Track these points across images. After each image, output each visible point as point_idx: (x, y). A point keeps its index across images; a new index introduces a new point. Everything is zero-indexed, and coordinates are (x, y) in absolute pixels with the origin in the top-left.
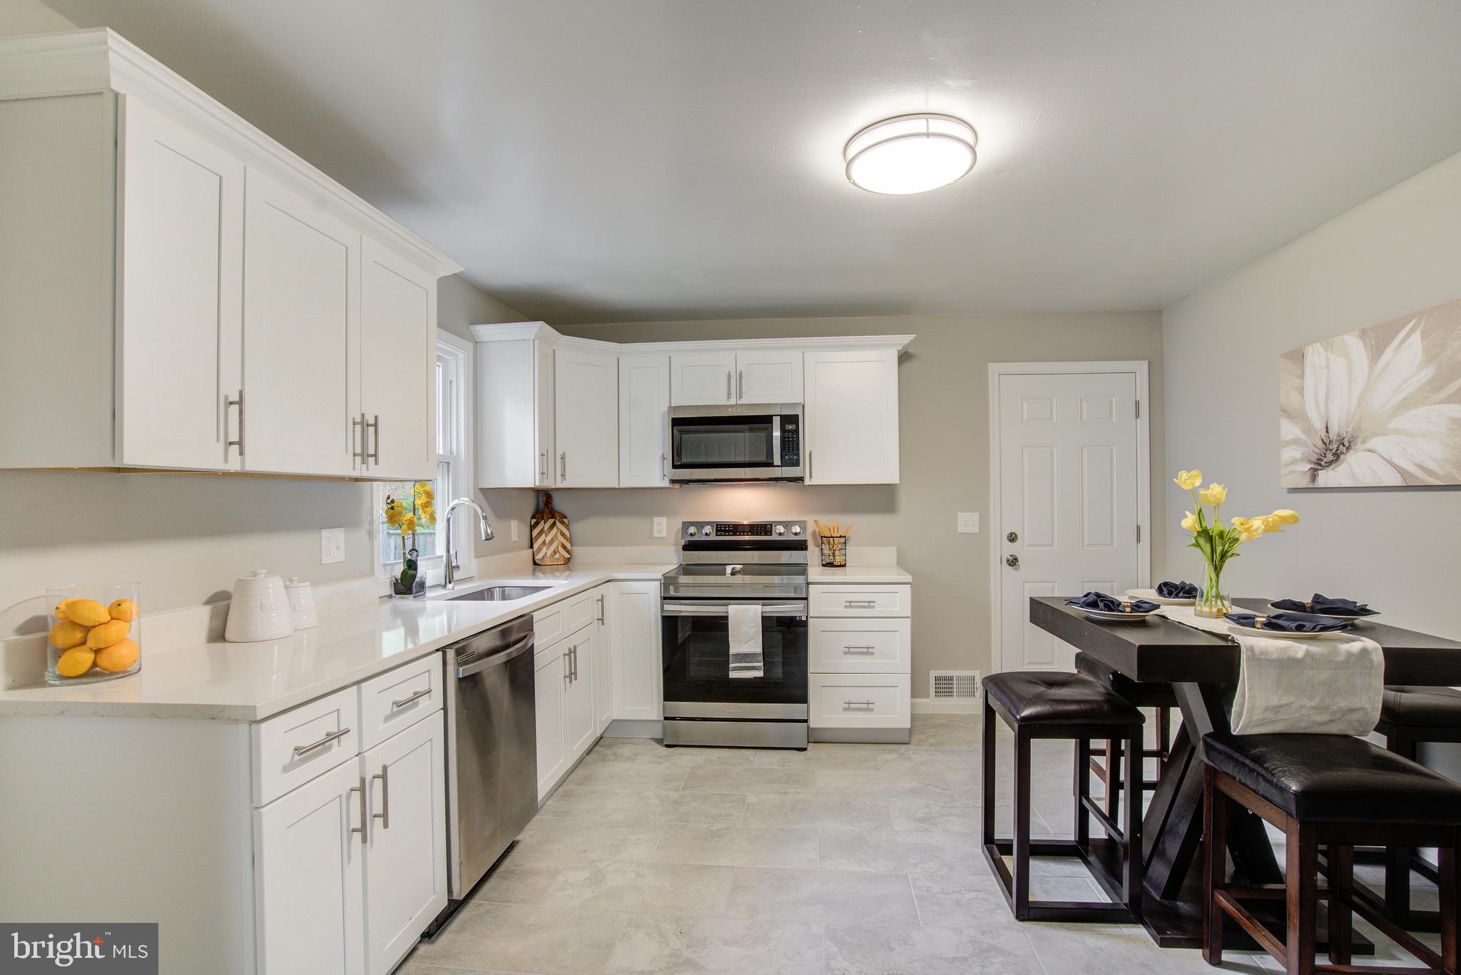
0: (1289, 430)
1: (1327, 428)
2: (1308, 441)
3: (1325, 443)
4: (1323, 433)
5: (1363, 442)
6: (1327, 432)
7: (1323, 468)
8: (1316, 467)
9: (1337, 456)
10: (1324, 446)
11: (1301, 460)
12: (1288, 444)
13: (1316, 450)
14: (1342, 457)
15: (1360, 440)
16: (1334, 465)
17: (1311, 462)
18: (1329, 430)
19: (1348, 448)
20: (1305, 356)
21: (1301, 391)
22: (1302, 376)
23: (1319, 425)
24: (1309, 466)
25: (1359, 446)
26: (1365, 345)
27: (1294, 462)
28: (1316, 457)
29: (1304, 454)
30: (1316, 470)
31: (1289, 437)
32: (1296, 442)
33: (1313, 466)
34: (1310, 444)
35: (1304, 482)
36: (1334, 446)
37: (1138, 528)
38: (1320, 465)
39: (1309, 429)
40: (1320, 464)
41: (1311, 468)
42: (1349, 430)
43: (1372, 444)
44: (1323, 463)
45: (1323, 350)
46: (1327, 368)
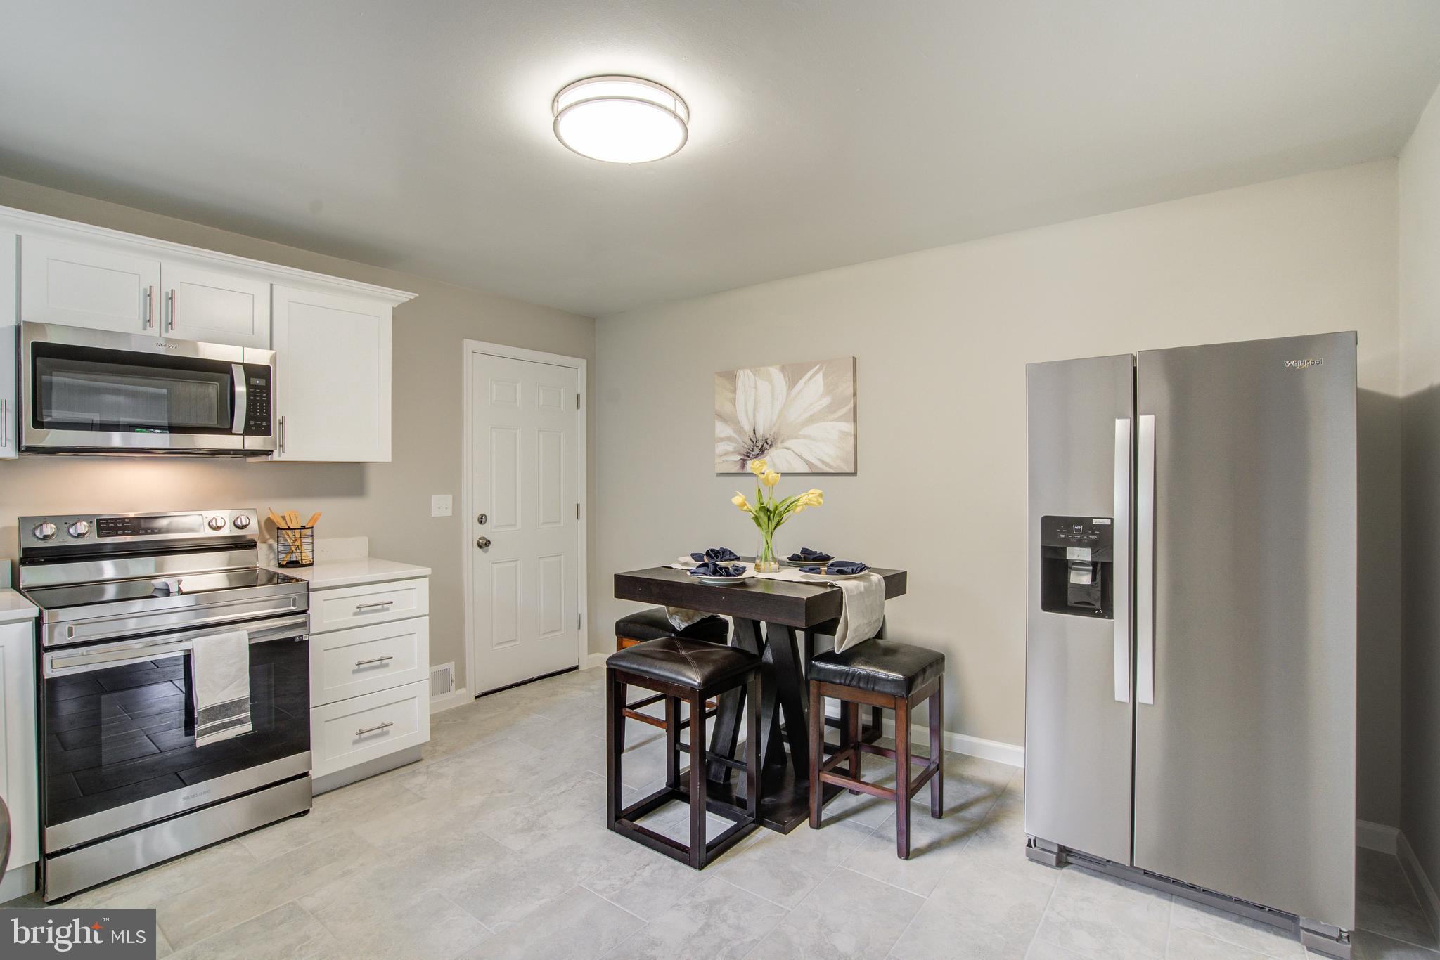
0: (722, 430)
1: (754, 430)
2: (738, 438)
3: (752, 441)
4: (751, 434)
5: (782, 442)
6: (754, 433)
7: (751, 459)
8: (746, 458)
9: (762, 451)
10: (751, 443)
11: (733, 452)
12: (722, 440)
13: (745, 446)
14: (766, 452)
15: (780, 441)
16: (759, 457)
17: (740, 454)
18: (756, 432)
19: (771, 446)
20: (737, 376)
21: (734, 402)
22: (734, 391)
23: (748, 428)
24: (739, 457)
25: (779, 445)
26: (784, 376)
27: (727, 454)
28: (745, 450)
29: (735, 448)
30: (745, 460)
31: (722, 435)
32: (729, 439)
33: (742, 457)
34: (740, 441)
35: (736, 469)
36: (760, 444)
37: (578, 506)
38: (749, 457)
39: (740, 430)
40: (747, 456)
41: (741, 459)
42: (772, 433)
43: (787, 444)
44: (751, 456)
45: (752, 375)
46: (756, 388)
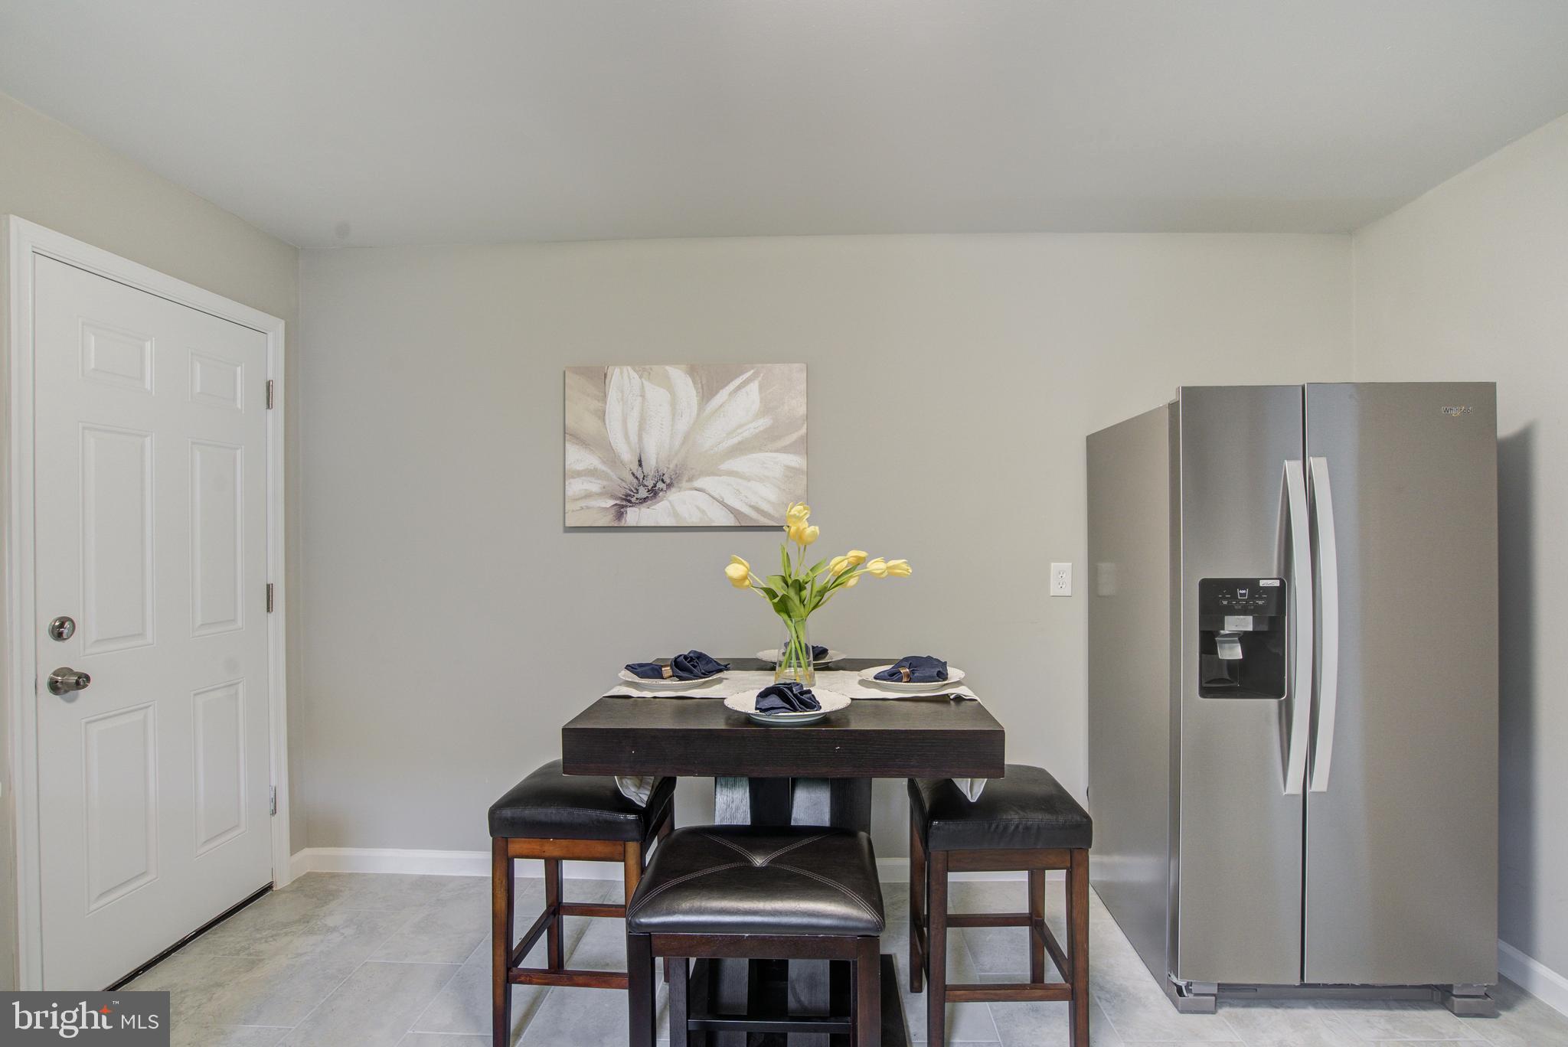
0: (577, 458)
1: (640, 461)
2: (612, 474)
3: (637, 478)
4: (635, 467)
5: (690, 480)
6: (640, 465)
7: (633, 505)
8: (624, 503)
9: (654, 492)
10: (635, 481)
11: (600, 495)
12: (578, 474)
13: (624, 484)
14: (661, 494)
15: (686, 478)
16: (649, 502)
17: (613, 497)
18: (643, 464)
19: (669, 486)
20: (608, 377)
21: (602, 415)
22: (604, 398)
23: (628, 456)
24: (612, 502)
25: (684, 484)
26: (694, 382)
27: (588, 495)
28: (623, 492)
29: (604, 488)
30: (623, 506)
31: (580, 467)
32: (592, 473)
33: (618, 502)
34: (615, 477)
35: (606, 520)
36: (650, 483)
37: (269, 589)
38: (630, 501)
39: (612, 458)
40: (627, 500)
41: (616, 505)
42: (672, 466)
43: (699, 483)
44: (633, 500)
45: (636, 376)
46: (643, 396)
